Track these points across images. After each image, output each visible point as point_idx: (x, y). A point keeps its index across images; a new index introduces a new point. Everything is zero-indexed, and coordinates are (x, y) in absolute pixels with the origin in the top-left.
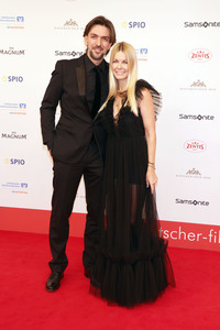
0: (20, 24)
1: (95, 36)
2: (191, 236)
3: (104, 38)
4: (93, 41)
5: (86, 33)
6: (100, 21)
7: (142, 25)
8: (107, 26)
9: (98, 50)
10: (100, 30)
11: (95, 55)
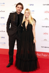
0: (4, 5)
1: (18, 7)
2: (45, 55)
3: (20, 8)
4: (18, 8)
5: (16, 6)
6: (20, 4)
7: (33, 5)
8: (21, 5)
9: (19, 11)
10: (20, 6)
11: (18, 12)
